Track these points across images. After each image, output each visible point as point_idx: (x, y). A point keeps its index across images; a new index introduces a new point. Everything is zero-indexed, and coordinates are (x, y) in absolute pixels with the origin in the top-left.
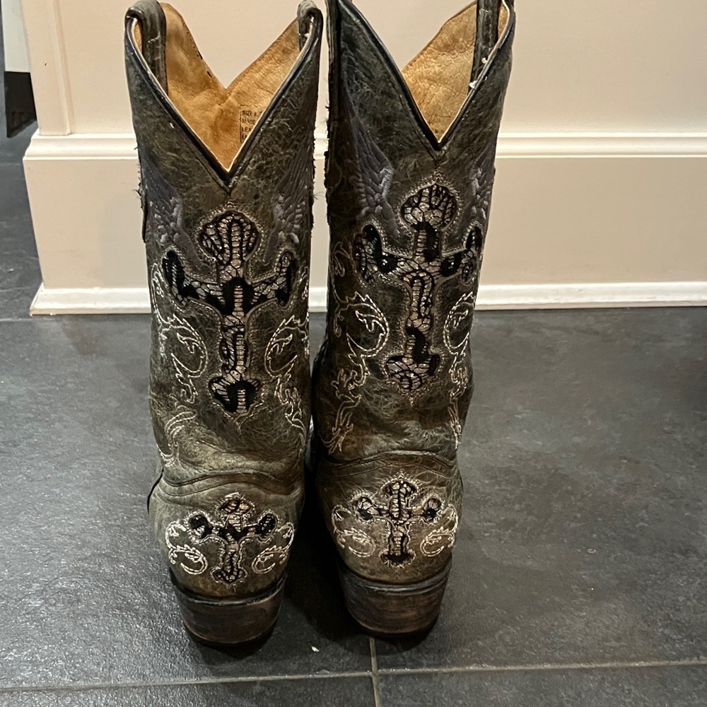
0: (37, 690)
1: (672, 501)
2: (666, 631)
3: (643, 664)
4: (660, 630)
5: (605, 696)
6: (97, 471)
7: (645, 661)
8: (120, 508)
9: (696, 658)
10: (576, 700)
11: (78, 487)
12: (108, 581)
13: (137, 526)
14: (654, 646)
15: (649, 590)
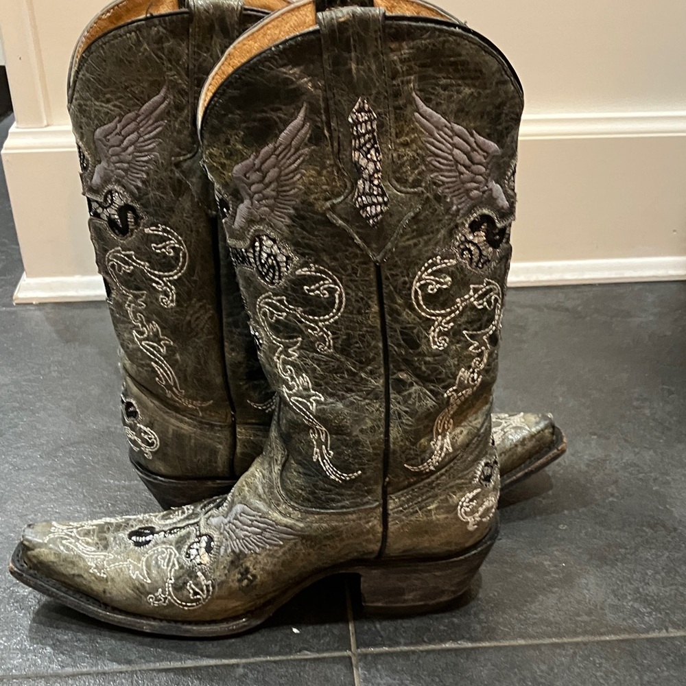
0: (28, 677)
1: (640, 476)
2: (636, 605)
3: (613, 637)
4: (630, 604)
5: (577, 670)
6: (82, 459)
7: (615, 634)
8: (105, 495)
9: (664, 631)
10: (549, 675)
11: (64, 474)
14: (624, 619)
15: (619, 564)
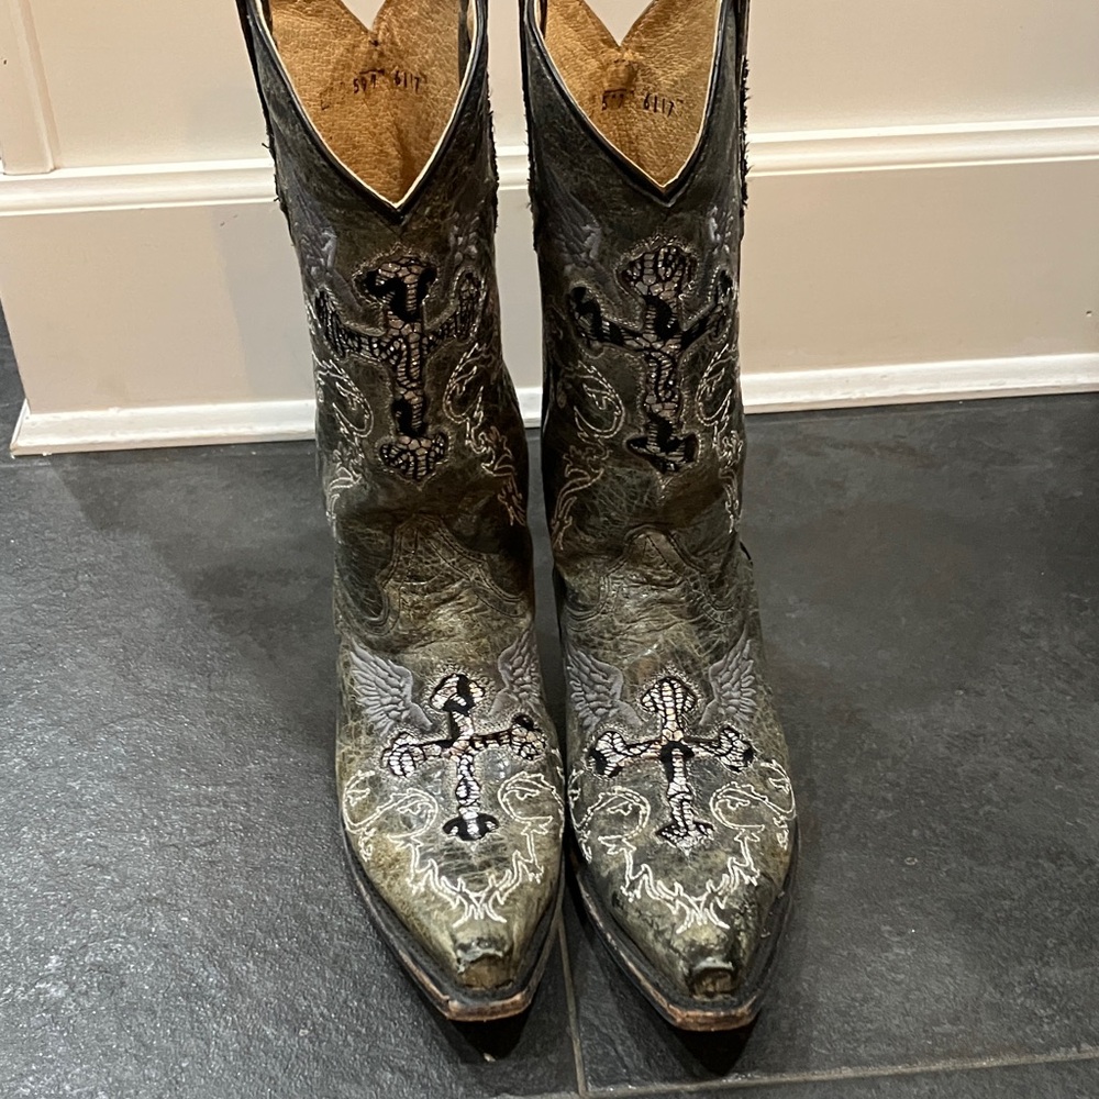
1: (1034, 764)
2: (1028, 1003)
3: (993, 1062)
4: (1019, 1001)
6: (137, 747)
7: (996, 1057)
8: (176, 813)
9: (1074, 1049)
11: (108, 776)
12: (166, 946)
13: (205, 845)
14: (1010, 1029)
15: (1002, 928)
